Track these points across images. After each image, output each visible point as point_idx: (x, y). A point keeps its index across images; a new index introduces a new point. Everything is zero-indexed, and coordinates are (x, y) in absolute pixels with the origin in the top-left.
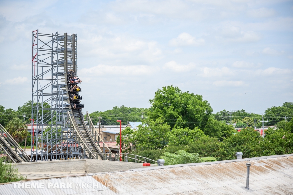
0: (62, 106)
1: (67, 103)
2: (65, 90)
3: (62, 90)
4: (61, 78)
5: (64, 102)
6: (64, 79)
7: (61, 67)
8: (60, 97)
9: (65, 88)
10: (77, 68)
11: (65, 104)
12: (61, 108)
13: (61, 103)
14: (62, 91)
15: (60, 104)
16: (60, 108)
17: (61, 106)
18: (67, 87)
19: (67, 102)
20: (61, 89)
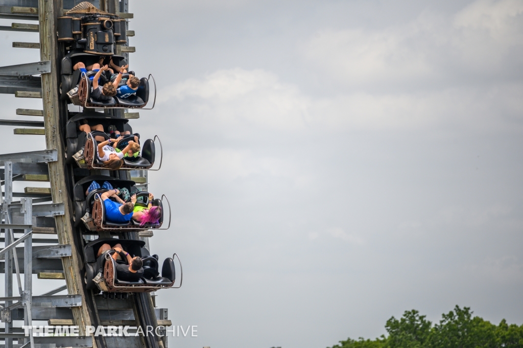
0: (28, 312)
1: (65, 292)
2: (47, 196)
3: (27, 194)
4: (20, 112)
5: (41, 286)
6: (41, 119)
7: (14, 28)
8: (9, 250)
9: (47, 185)
10: (132, 34)
11: (49, 296)
12: (17, 324)
13: (16, 293)
14: (28, 203)
15: (9, 298)
16: (12, 329)
17: (19, 313)
18: (58, 171)
19: (63, 283)
20: (19, 186)
